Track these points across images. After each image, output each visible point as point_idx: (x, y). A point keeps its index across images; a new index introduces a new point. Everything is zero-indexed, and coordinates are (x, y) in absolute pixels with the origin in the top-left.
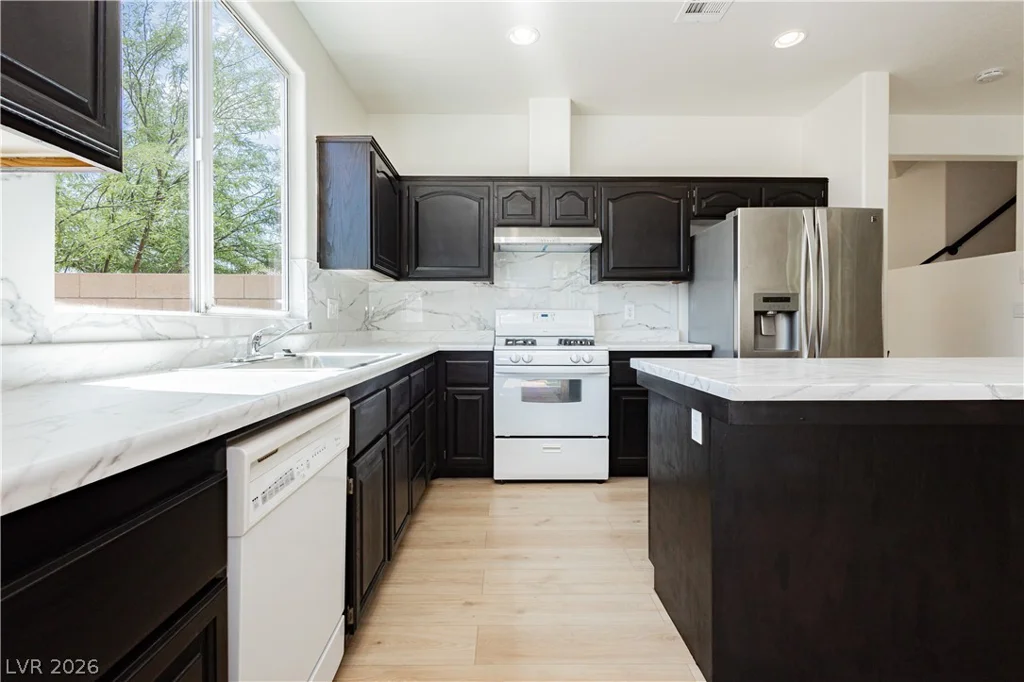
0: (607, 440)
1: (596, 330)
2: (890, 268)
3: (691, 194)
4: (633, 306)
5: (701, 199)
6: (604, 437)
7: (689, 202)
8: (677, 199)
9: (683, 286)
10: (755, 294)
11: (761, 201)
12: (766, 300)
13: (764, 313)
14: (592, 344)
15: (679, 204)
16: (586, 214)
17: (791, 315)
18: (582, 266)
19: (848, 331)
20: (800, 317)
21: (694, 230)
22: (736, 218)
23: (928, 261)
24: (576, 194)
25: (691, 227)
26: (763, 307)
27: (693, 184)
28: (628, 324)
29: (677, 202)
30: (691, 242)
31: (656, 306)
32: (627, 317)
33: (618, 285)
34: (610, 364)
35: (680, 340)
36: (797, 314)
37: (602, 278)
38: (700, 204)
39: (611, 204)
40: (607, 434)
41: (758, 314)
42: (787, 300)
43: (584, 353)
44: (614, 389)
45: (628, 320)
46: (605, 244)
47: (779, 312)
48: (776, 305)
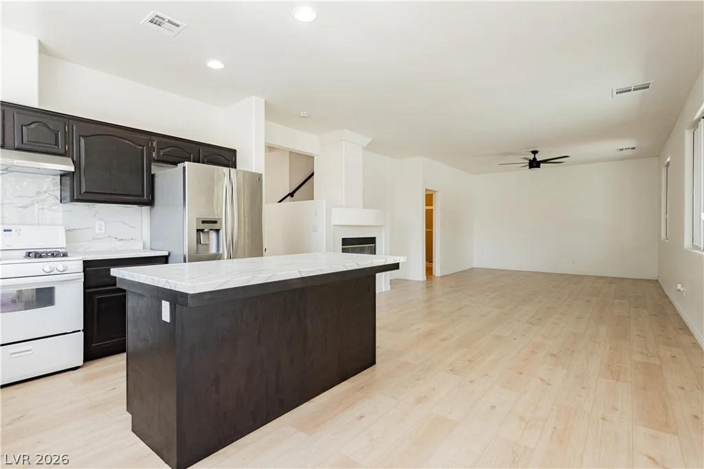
0: (82, 333)
1: (67, 242)
2: (265, 203)
3: (152, 144)
4: (103, 223)
5: (160, 149)
6: (79, 331)
7: (151, 150)
8: (141, 146)
9: (146, 209)
10: (197, 218)
11: (199, 158)
12: (204, 222)
13: (202, 231)
14: (65, 255)
15: (143, 149)
16: (57, 144)
17: (217, 231)
18: (52, 187)
19: (247, 240)
20: (222, 232)
21: (155, 169)
22: (184, 168)
23: (280, 201)
24: (46, 126)
25: (152, 167)
26: (202, 226)
27: (153, 138)
28: (98, 237)
29: (141, 148)
30: (152, 178)
31: (124, 223)
32: (97, 231)
33: (88, 206)
34: (84, 271)
35: (144, 248)
36: (221, 231)
37: (73, 200)
38: (158, 153)
39: (82, 140)
40: (81, 328)
41: (198, 230)
42: (215, 222)
43: (58, 264)
44: (87, 291)
45: (98, 234)
46: (78, 171)
47: (211, 230)
48: (208, 225)
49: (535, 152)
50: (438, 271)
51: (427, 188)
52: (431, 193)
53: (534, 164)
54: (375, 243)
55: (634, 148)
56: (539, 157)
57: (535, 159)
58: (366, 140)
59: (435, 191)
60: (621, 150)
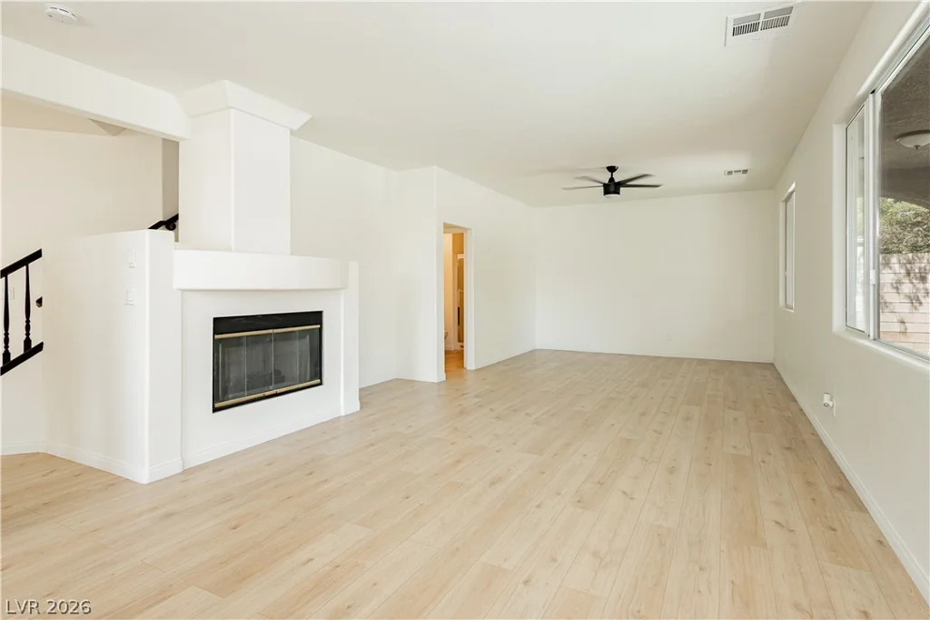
49: (612, 169)
50: (471, 362)
51: (449, 222)
52: (459, 231)
53: (612, 188)
54: (321, 323)
55: (745, 171)
56: (618, 177)
57: (612, 179)
58: (300, 119)
59: (466, 229)
60: (730, 173)
